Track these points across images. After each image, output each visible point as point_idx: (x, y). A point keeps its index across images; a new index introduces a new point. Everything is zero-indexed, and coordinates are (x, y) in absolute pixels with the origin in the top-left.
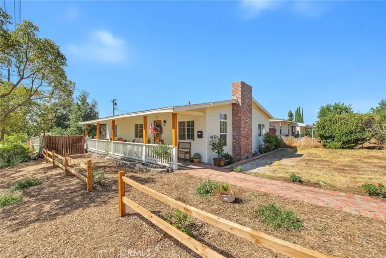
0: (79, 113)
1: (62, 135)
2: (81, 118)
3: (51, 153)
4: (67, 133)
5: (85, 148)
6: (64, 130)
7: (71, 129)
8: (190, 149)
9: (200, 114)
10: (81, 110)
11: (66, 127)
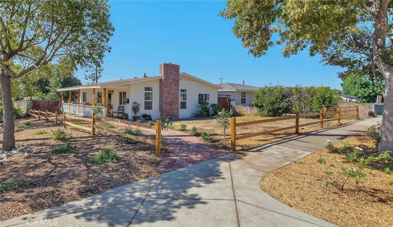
0: (58, 79)
1: (43, 99)
2: (60, 85)
3: (37, 112)
4: (47, 97)
5: (61, 110)
6: (44, 94)
7: (51, 94)
8: (123, 110)
9: (127, 88)
10: (60, 75)
11: (47, 92)
